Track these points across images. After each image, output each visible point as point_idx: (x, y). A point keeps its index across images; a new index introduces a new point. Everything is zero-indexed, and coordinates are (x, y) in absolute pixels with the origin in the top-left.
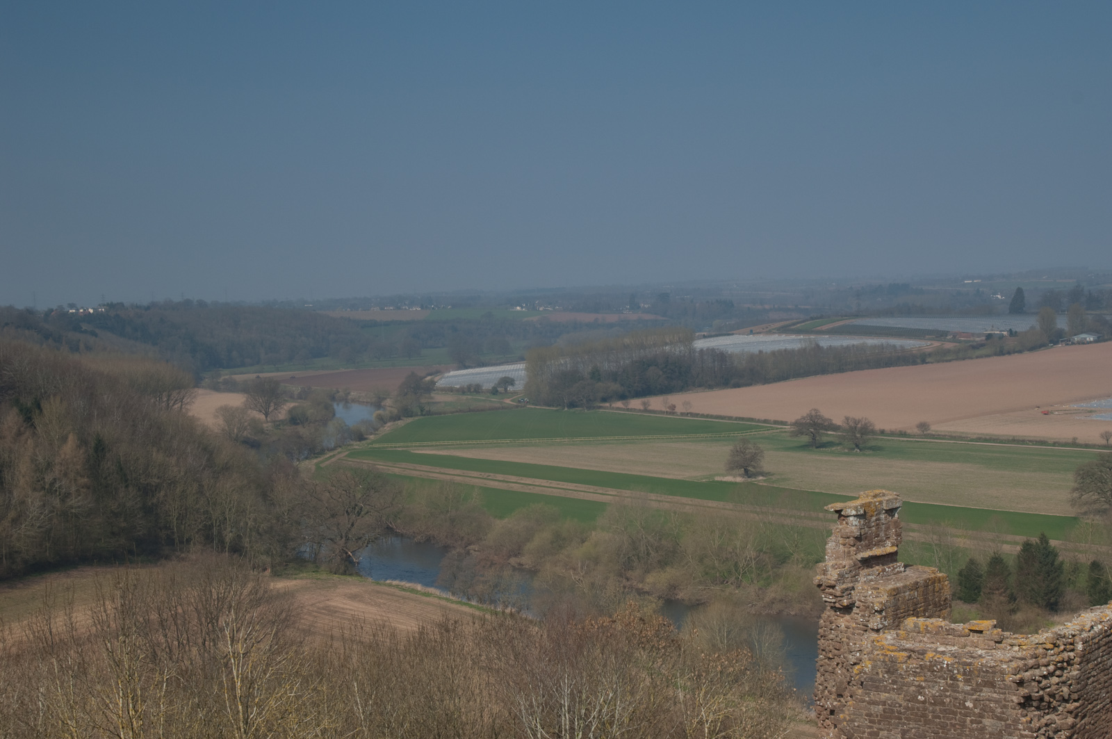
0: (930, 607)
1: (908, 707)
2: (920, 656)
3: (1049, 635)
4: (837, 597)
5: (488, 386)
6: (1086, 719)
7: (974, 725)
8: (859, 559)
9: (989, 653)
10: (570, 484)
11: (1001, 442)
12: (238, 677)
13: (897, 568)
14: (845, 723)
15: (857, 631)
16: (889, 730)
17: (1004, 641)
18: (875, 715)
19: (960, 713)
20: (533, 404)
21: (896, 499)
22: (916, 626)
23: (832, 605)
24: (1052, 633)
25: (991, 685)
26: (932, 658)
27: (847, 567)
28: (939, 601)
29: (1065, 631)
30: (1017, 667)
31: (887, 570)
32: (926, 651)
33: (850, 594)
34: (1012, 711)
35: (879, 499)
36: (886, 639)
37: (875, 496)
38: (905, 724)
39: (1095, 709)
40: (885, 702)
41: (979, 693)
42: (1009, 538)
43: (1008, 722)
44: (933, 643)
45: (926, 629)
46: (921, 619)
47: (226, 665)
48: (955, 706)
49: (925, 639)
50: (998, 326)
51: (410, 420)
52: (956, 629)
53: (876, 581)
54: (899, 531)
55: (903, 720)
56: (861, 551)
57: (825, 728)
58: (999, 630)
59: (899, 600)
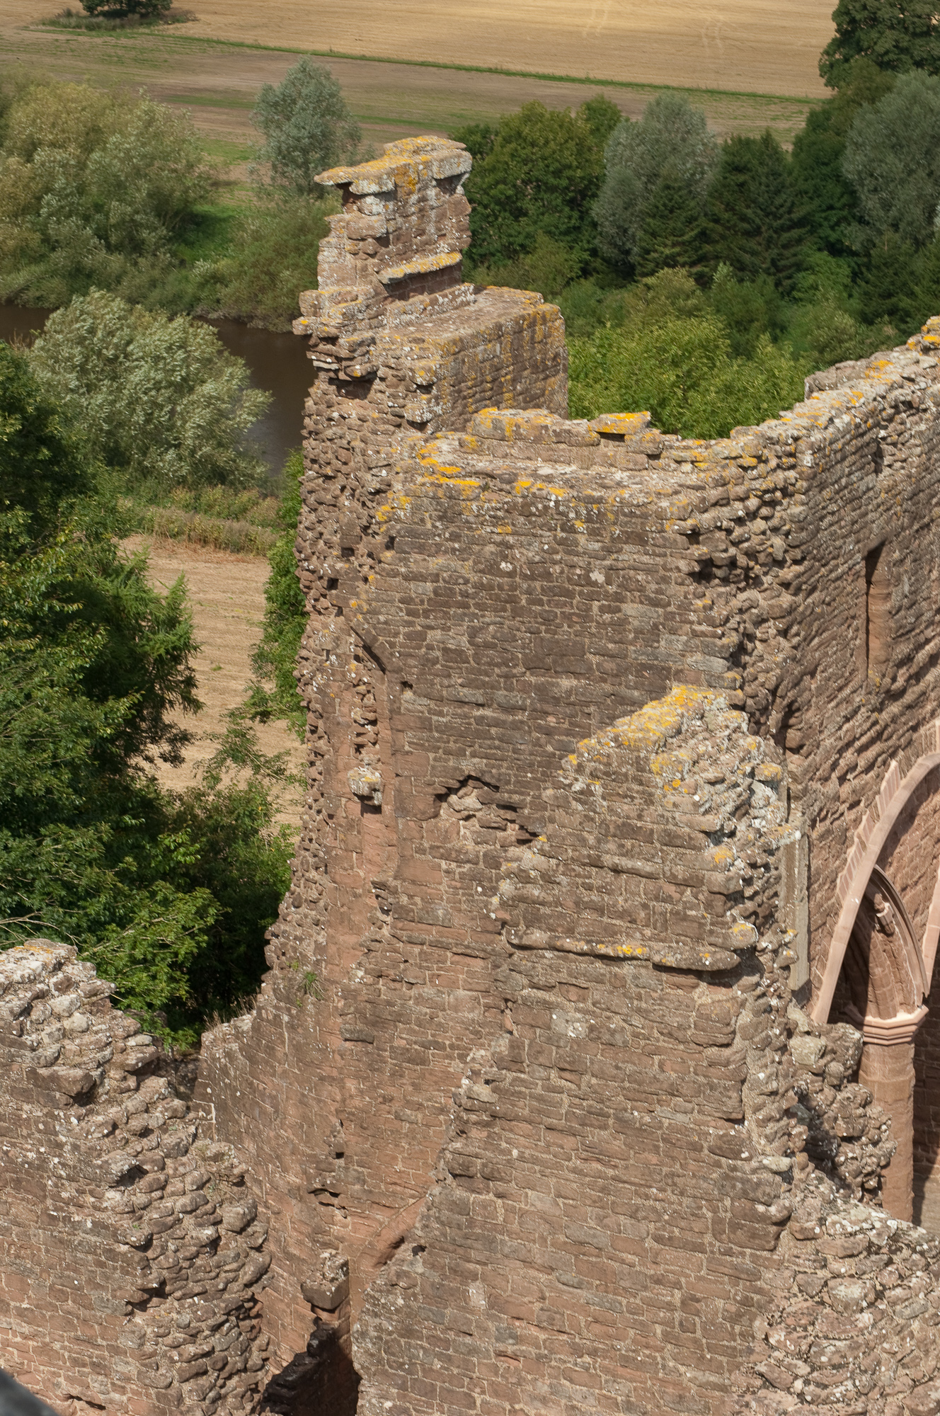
0: (526, 373)
1: (482, 585)
2: (508, 487)
3: (749, 439)
4: (341, 360)
6: (816, 594)
7: (607, 617)
8: (386, 281)
9: (634, 477)
13: (459, 295)
14: (360, 617)
15: (382, 427)
16: (445, 629)
17: (664, 454)
18: (417, 600)
19: (581, 593)
21: (459, 156)
22: (497, 425)
23: (332, 375)
24: (755, 434)
25: (640, 539)
26: (528, 489)
27: (361, 298)
28: (543, 360)
29: (780, 430)
30: (690, 504)
31: (441, 300)
32: (516, 475)
33: (368, 352)
34: (678, 588)
35: (422, 157)
36: (439, 451)
37: (416, 152)
39: (833, 575)
40: (437, 575)
41: (615, 556)
43: (669, 609)
44: (529, 459)
45: (517, 433)
46: (508, 412)
48: (569, 580)
49: (514, 453)
52: (574, 431)
53: (419, 325)
54: (465, 221)
55: (472, 609)
56: (388, 265)
57: (320, 613)
58: (656, 431)
59: (463, 362)
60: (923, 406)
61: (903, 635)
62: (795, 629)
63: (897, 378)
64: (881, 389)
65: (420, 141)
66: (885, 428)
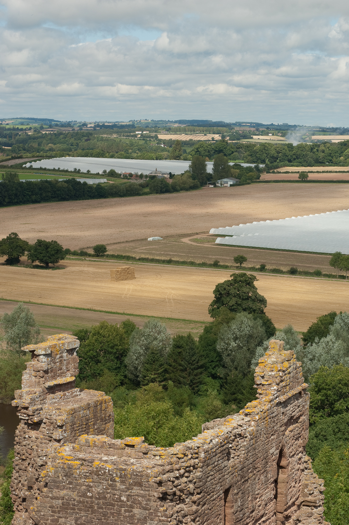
0: (98, 422)
1: (80, 501)
2: (91, 464)
3: (181, 447)
4: (29, 416)
6: (206, 506)
7: (127, 514)
8: (47, 387)
9: (138, 461)
13: (74, 392)
14: (34, 513)
15: (44, 441)
16: (66, 518)
17: (149, 453)
18: (56, 507)
19: (117, 505)
21: (75, 341)
22: (87, 441)
23: (26, 421)
24: (183, 446)
25: (140, 484)
26: (98, 465)
27: (37, 393)
28: (105, 417)
29: (192, 444)
30: (158, 472)
31: (67, 394)
32: (94, 460)
33: (39, 413)
34: (154, 503)
35: (61, 342)
36: (65, 450)
37: (59, 339)
38: (77, 513)
39: (212, 499)
40: (64, 497)
41: (130, 491)
43: (150, 511)
44: (99, 454)
45: (94, 444)
46: (91, 436)
48: (113, 500)
49: (93, 452)
52: (116, 444)
53: (59, 403)
54: (77, 365)
55: (76, 510)
56: (48, 381)
57: (19, 511)
58: (146, 444)
59: (75, 417)
60: (245, 436)
61: (238, 521)
62: (198, 519)
63: (235, 425)
64: (230, 429)
65: (61, 336)
66: (231, 444)
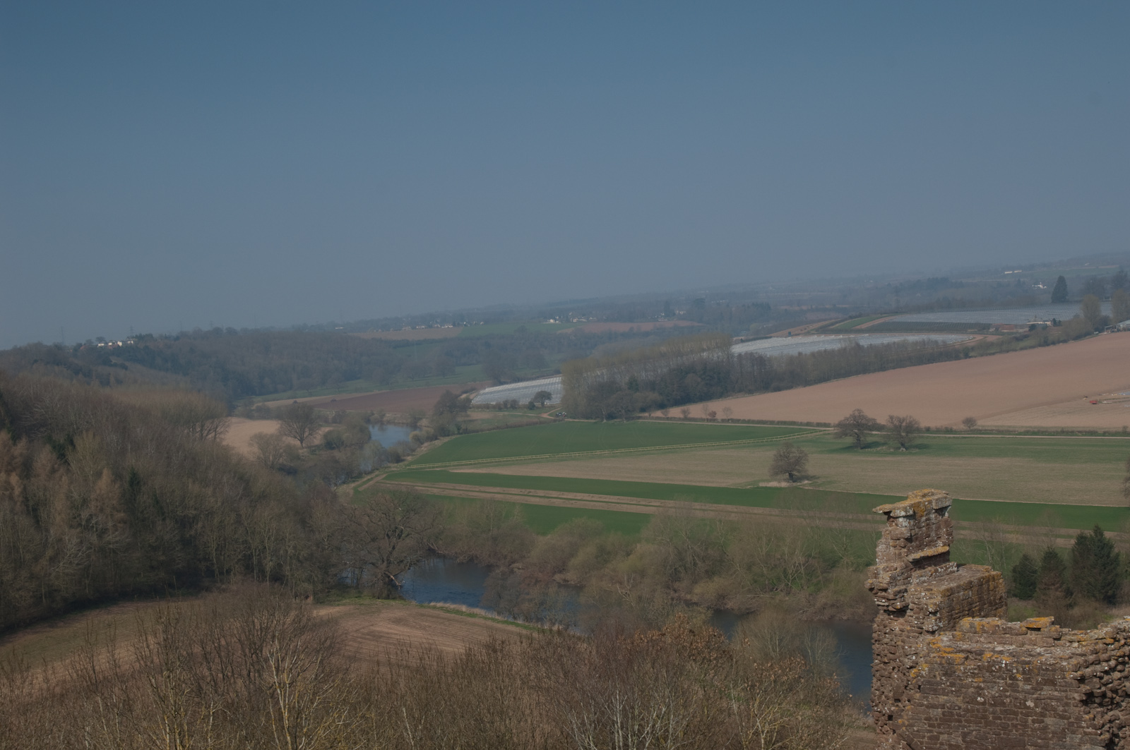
0: (985, 606)
1: (968, 709)
2: (979, 657)
3: (1109, 629)
4: (890, 600)
5: (524, 401)
7: (1036, 725)
8: (911, 560)
9: (1047, 650)
10: (612, 497)
11: (1050, 434)
12: (285, 707)
13: (949, 568)
14: (904, 728)
15: (912, 634)
16: (950, 734)
17: (1063, 638)
18: (934, 719)
19: (1022, 713)
20: (571, 417)
21: (946, 498)
22: (972, 626)
23: (885, 608)
24: (1111, 627)
25: (1052, 683)
26: (990, 658)
27: (898, 569)
28: (994, 599)
29: (1125, 625)
30: (1078, 663)
31: (940, 570)
32: (984, 651)
33: (903, 596)
34: (1075, 708)
35: (928, 499)
36: (942, 641)
37: (924, 496)
38: (965, 726)
41: (1039, 692)
42: (1063, 531)
43: (1070, 720)
44: (990, 643)
45: (983, 629)
46: (977, 619)
47: (272, 696)
48: (1015, 706)
49: (982, 639)
50: (1042, 317)
51: (446, 439)
52: (1013, 627)
53: (929, 582)
54: (951, 530)
55: (963, 723)
56: (912, 552)
57: (884, 734)
58: (1057, 626)
59: (953, 600)
65: (926, 491)
